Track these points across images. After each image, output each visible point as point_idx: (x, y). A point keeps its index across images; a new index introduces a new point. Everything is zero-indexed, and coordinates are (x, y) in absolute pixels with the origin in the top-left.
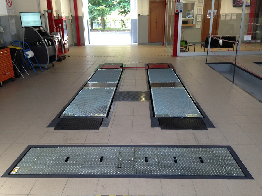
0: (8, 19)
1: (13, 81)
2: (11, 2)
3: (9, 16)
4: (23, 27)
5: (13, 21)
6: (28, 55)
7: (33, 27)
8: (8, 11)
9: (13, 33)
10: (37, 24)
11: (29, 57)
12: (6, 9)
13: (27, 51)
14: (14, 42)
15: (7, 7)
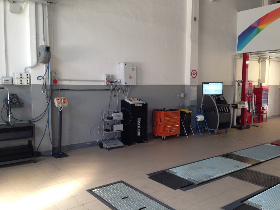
0: (190, 87)
1: (177, 138)
2: (196, 75)
3: (191, 85)
4: (203, 95)
5: (195, 90)
6: (198, 119)
7: (211, 95)
8: (191, 81)
9: (192, 99)
10: (218, 92)
11: (198, 120)
12: (190, 80)
13: (198, 115)
14: (191, 106)
15: (191, 78)
